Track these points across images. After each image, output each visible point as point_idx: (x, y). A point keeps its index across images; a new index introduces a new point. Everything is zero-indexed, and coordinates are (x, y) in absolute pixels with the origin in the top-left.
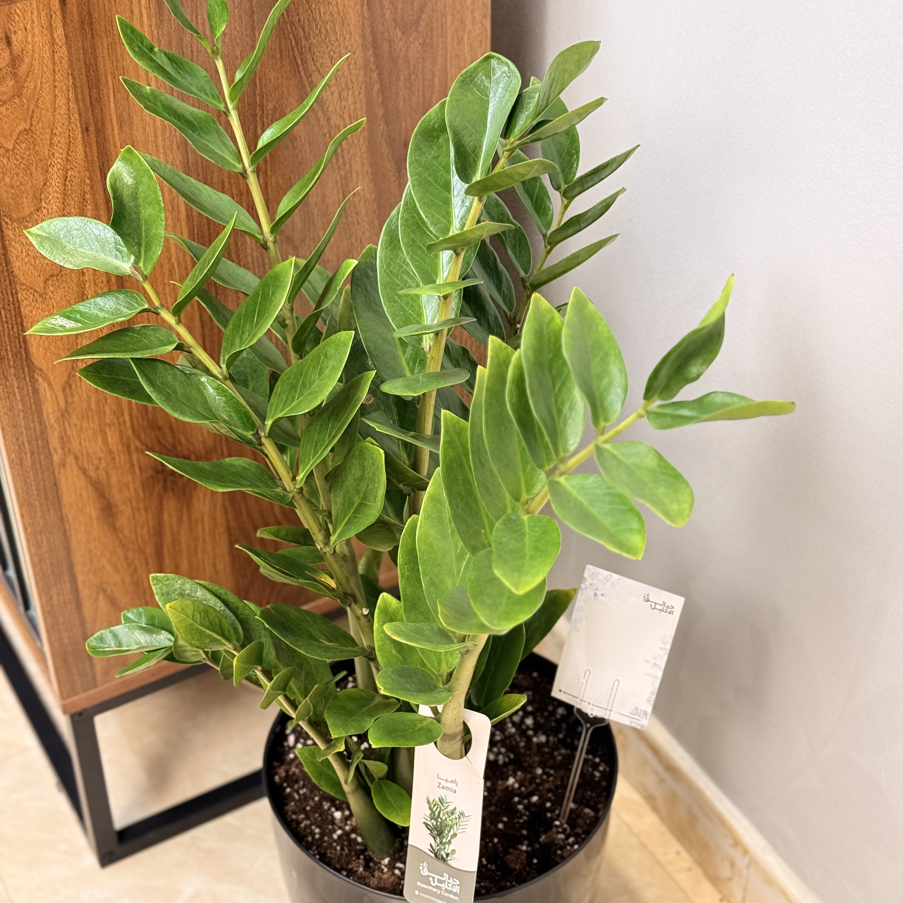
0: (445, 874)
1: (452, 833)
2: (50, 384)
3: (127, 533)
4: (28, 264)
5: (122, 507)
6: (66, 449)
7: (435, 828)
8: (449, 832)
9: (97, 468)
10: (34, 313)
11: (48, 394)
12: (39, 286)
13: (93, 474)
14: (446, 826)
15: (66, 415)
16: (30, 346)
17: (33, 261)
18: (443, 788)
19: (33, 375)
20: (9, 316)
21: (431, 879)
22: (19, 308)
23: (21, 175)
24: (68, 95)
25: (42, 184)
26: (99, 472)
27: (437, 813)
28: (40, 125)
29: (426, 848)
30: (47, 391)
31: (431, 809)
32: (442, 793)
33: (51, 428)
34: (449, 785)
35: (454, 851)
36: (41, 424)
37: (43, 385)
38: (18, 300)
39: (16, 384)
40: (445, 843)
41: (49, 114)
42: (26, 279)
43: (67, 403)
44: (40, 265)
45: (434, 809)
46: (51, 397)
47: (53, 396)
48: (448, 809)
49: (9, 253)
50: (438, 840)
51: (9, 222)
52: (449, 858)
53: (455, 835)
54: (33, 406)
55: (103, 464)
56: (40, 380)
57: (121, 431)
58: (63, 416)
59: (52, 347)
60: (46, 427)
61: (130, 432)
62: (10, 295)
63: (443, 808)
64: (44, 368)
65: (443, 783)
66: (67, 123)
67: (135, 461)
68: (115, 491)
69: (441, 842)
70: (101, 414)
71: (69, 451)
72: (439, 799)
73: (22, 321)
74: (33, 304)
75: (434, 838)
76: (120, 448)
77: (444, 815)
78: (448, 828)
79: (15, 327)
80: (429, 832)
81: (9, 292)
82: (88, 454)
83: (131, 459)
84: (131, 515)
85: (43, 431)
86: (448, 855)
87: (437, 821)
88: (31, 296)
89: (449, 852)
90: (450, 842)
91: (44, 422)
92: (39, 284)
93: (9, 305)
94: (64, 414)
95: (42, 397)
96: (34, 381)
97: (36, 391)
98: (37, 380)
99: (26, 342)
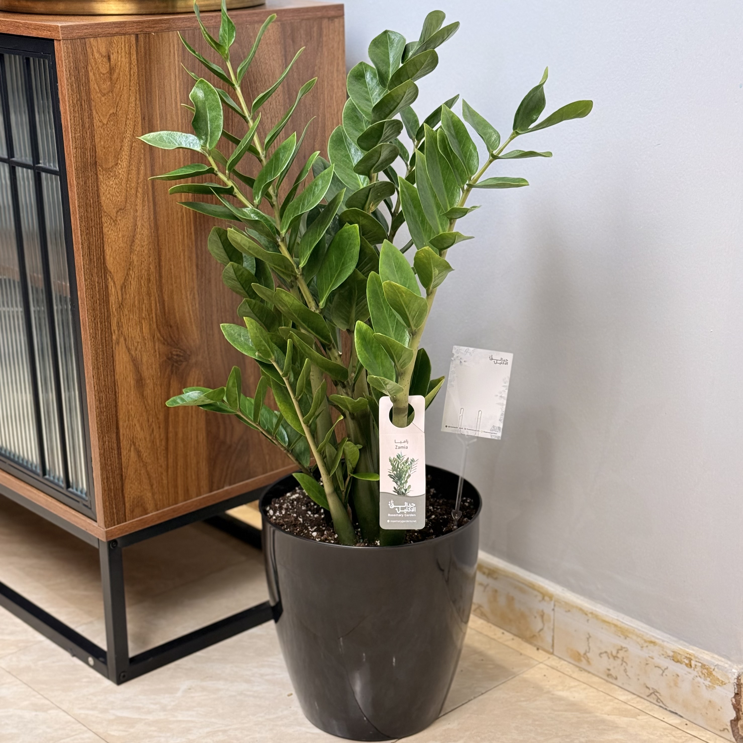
0: (405, 503)
1: (407, 475)
2: (114, 283)
3: (150, 402)
4: (109, 200)
5: (148, 381)
6: (120, 332)
7: (396, 476)
8: (405, 475)
9: (136, 349)
10: (110, 232)
11: (113, 290)
12: (113, 216)
13: (133, 353)
14: (403, 472)
15: (122, 306)
16: (106, 255)
17: (111, 198)
18: (399, 448)
19: (106, 276)
20: (96, 233)
21: (397, 509)
22: (102, 228)
23: (109, 141)
24: (136, 96)
25: (120, 148)
26: (137, 352)
27: (396, 466)
28: (121, 112)
29: (391, 491)
30: (113, 288)
31: (392, 464)
32: (399, 452)
33: (113, 314)
34: (403, 445)
35: (409, 486)
36: (108, 311)
37: (111, 284)
38: (102, 222)
39: (97, 280)
40: (404, 483)
41: (126, 105)
42: (107, 209)
43: (122, 299)
44: (115, 201)
45: (395, 464)
46: (115, 292)
47: (116, 292)
48: (403, 461)
49: (100, 190)
50: (399, 483)
51: (102, 170)
52: (407, 492)
53: (409, 475)
54: (105, 297)
55: (139, 347)
56: (110, 279)
57: (150, 325)
58: (120, 307)
59: (117, 258)
60: (110, 314)
61: (155, 326)
62: (98, 218)
63: (400, 461)
64: (112, 271)
65: (399, 445)
66: (134, 113)
67: (157, 348)
68: (145, 368)
69: (401, 484)
70: (140, 310)
71: (122, 333)
72: (397, 456)
73: (103, 237)
74: (109, 226)
75: (396, 482)
76: (149, 337)
77: (401, 465)
78: (405, 473)
79: (99, 240)
80: (392, 480)
81: (98, 216)
82: (131, 337)
83: (155, 346)
84: (153, 389)
85: (109, 317)
86: (406, 490)
87: (397, 471)
88: (109, 221)
89: (407, 488)
90: (406, 482)
91: (110, 310)
92: (113, 214)
93: (97, 224)
94: (121, 306)
95: (110, 292)
96: (106, 279)
97: (107, 287)
98: (108, 279)
99: (104, 251)
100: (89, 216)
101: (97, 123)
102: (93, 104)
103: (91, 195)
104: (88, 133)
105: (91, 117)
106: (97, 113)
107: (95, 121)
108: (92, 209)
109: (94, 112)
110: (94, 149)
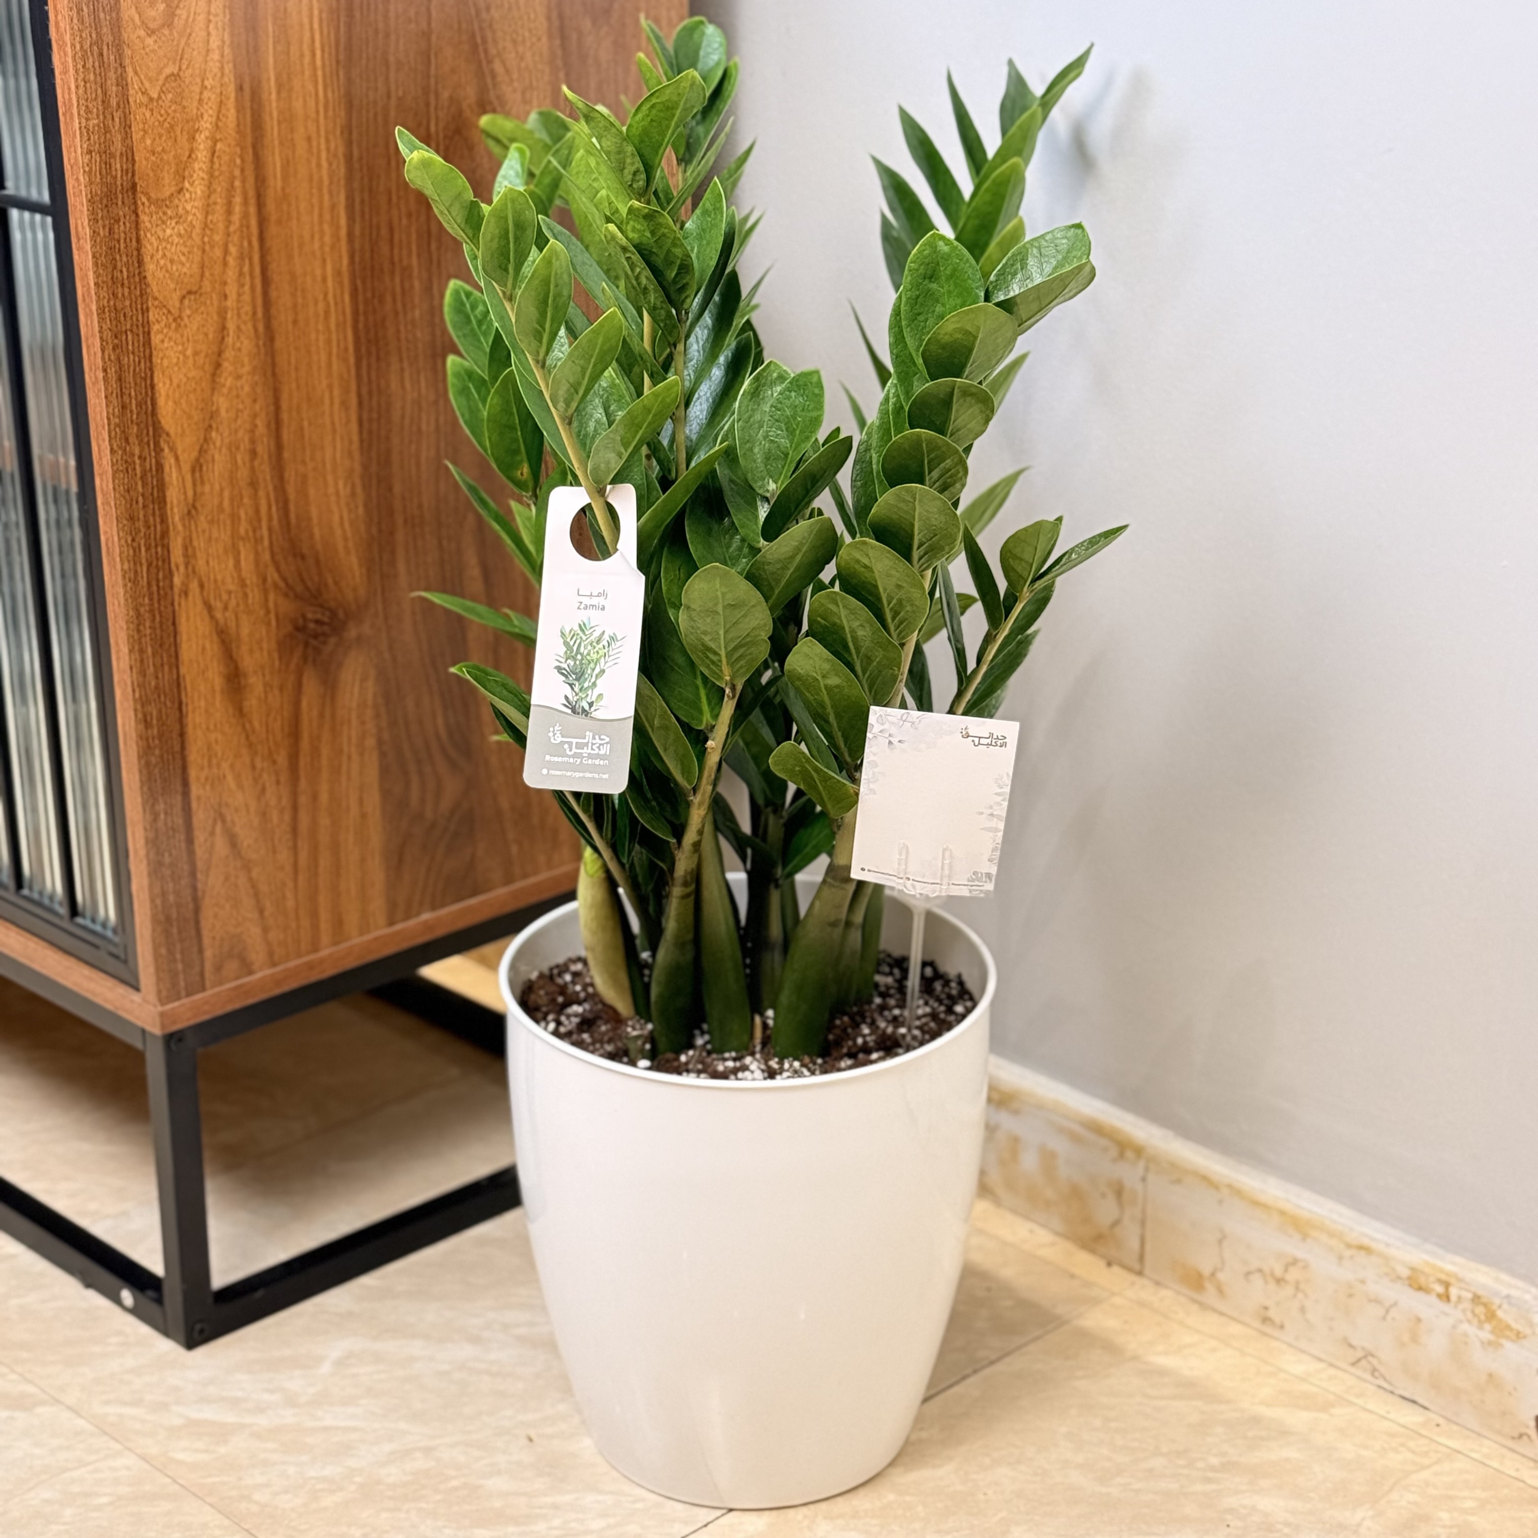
2: (177, 458)
3: (256, 724)
4: (164, 270)
5: (252, 680)
6: (190, 569)
7: (573, 670)
9: (226, 608)
10: (166, 345)
11: (174, 475)
13: (219, 617)
15: (193, 512)
16: (157, 395)
17: (169, 266)
19: (159, 442)
20: (136, 344)
22: (149, 333)
23: (164, 138)
24: (223, 35)
25: (187, 154)
26: (227, 614)
28: (190, 71)
30: (174, 470)
33: (174, 529)
36: (162, 521)
37: (169, 461)
38: (148, 322)
39: (137, 452)
41: (201, 57)
42: (159, 291)
43: (195, 495)
44: (177, 274)
46: (177, 478)
47: (180, 480)
49: (143, 250)
51: (147, 203)
54: (155, 489)
55: (233, 602)
58: (189, 512)
59: (183, 403)
60: (168, 526)
62: (140, 312)
64: (172, 432)
66: (219, 75)
67: (271, 604)
68: (245, 648)
71: (194, 573)
73: (151, 356)
74: (165, 331)
76: (254, 579)
79: (142, 361)
81: (139, 307)
82: (216, 581)
83: (267, 600)
84: (263, 696)
88: (164, 319)
91: (167, 516)
93: (137, 326)
94: (191, 512)
95: (167, 479)
96: (159, 450)
97: (160, 467)
98: (162, 450)
99: (153, 387)
100: (119, 305)
101: (135, 96)
102: (128, 52)
103: (124, 259)
104: (117, 120)
105: (122, 82)
106: (136, 73)
107: (131, 92)
108: (126, 291)
109: (130, 70)
110: (130, 156)
